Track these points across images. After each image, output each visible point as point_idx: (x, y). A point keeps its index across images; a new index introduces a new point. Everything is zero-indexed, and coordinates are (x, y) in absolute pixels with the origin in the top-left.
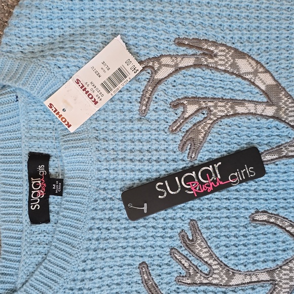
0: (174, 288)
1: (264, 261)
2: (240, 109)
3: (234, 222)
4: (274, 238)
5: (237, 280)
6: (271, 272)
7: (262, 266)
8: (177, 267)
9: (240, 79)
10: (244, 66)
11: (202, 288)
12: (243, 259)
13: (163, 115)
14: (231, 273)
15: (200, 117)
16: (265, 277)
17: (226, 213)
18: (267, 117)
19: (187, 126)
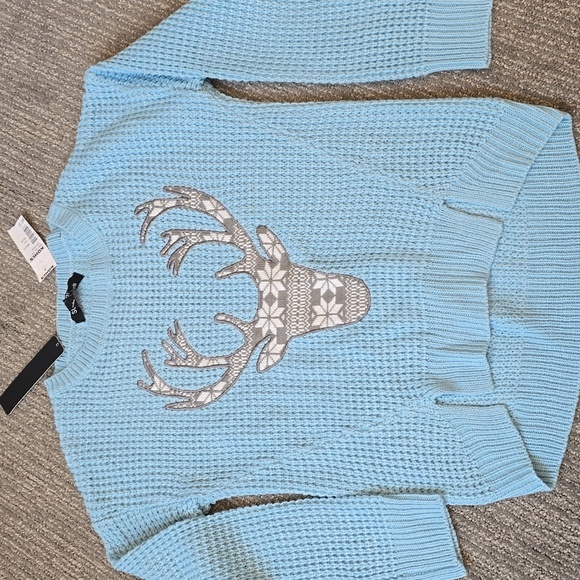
0: (163, 368)
1: (222, 350)
2: (207, 238)
3: (202, 321)
4: (228, 333)
5: (204, 363)
6: (227, 358)
7: (220, 354)
8: (164, 353)
9: (206, 215)
10: (208, 205)
11: (181, 368)
12: (207, 348)
13: (155, 243)
14: (199, 358)
15: (180, 244)
16: (223, 361)
17: (196, 314)
18: (225, 243)
19: (171, 251)
